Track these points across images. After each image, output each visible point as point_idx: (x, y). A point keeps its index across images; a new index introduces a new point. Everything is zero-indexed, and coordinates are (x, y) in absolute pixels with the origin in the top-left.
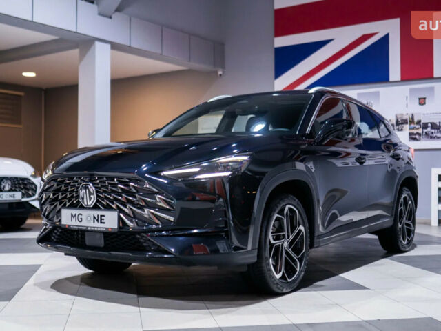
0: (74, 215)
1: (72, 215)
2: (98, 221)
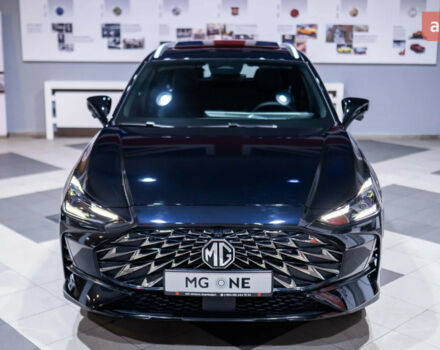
0: (191, 279)
1: (187, 279)
2: (237, 285)
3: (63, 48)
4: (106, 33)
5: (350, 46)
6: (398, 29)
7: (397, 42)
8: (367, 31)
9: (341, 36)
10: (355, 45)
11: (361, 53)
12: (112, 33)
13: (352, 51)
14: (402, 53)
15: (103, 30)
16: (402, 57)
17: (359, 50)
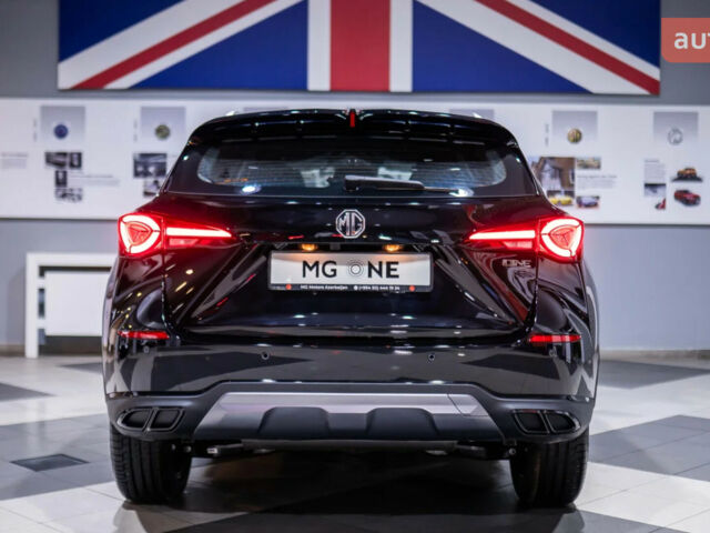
3: (64, 196)
4: (140, 169)
5: (571, 194)
6: (651, 164)
7: (652, 187)
8: (599, 167)
9: (553, 176)
10: (578, 192)
11: (588, 206)
12: (152, 169)
13: (574, 201)
14: (661, 206)
15: (136, 164)
16: (661, 212)
17: (585, 201)
